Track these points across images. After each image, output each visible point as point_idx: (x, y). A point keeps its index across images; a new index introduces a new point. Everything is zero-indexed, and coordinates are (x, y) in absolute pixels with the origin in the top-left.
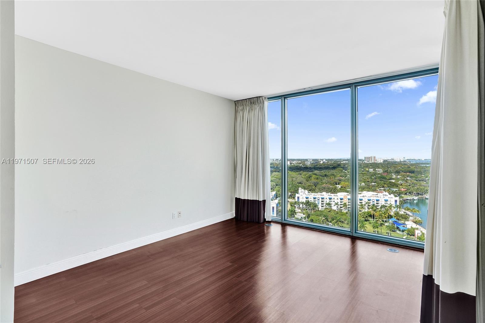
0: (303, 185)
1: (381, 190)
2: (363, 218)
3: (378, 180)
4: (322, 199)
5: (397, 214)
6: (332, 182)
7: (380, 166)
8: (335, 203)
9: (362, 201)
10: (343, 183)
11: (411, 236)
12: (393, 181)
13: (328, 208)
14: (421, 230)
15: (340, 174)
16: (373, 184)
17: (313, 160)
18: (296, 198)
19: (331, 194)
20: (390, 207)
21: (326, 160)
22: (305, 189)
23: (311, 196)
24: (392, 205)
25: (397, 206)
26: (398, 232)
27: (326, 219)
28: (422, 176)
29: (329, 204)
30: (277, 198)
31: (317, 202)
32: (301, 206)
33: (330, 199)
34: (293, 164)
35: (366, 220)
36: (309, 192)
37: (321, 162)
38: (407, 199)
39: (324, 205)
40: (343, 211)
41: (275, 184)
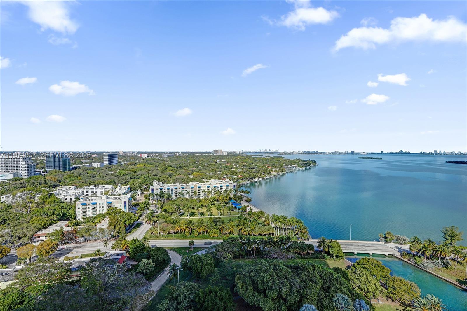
0: (159, 177)
1: (224, 177)
2: (210, 202)
3: (223, 169)
4: (176, 189)
5: (235, 196)
6: (186, 173)
7: (225, 158)
8: (187, 192)
9: (209, 188)
10: (194, 173)
11: (244, 212)
12: (234, 170)
13: (180, 197)
14: (251, 206)
15: (193, 165)
16: (219, 173)
17: (170, 153)
18: (151, 190)
19: (184, 184)
20: (230, 191)
21: (182, 153)
22: (159, 180)
23: (165, 187)
24: (232, 189)
25: (235, 190)
26: (235, 210)
27: (178, 207)
28: (253, 165)
29: (182, 193)
30: (131, 191)
31: (170, 192)
32: (155, 197)
33: (183, 188)
34: (151, 156)
35: (212, 204)
36: (164, 184)
37: (177, 154)
38: (243, 184)
39: (177, 194)
40: (194, 198)
41: (129, 177)
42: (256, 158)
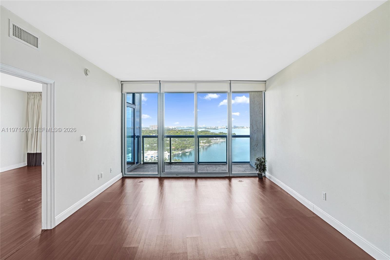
9: (147, 158)
12: (168, 142)
16: (155, 145)
20: (165, 160)
25: (169, 160)
38: (176, 154)
42: (187, 132)
